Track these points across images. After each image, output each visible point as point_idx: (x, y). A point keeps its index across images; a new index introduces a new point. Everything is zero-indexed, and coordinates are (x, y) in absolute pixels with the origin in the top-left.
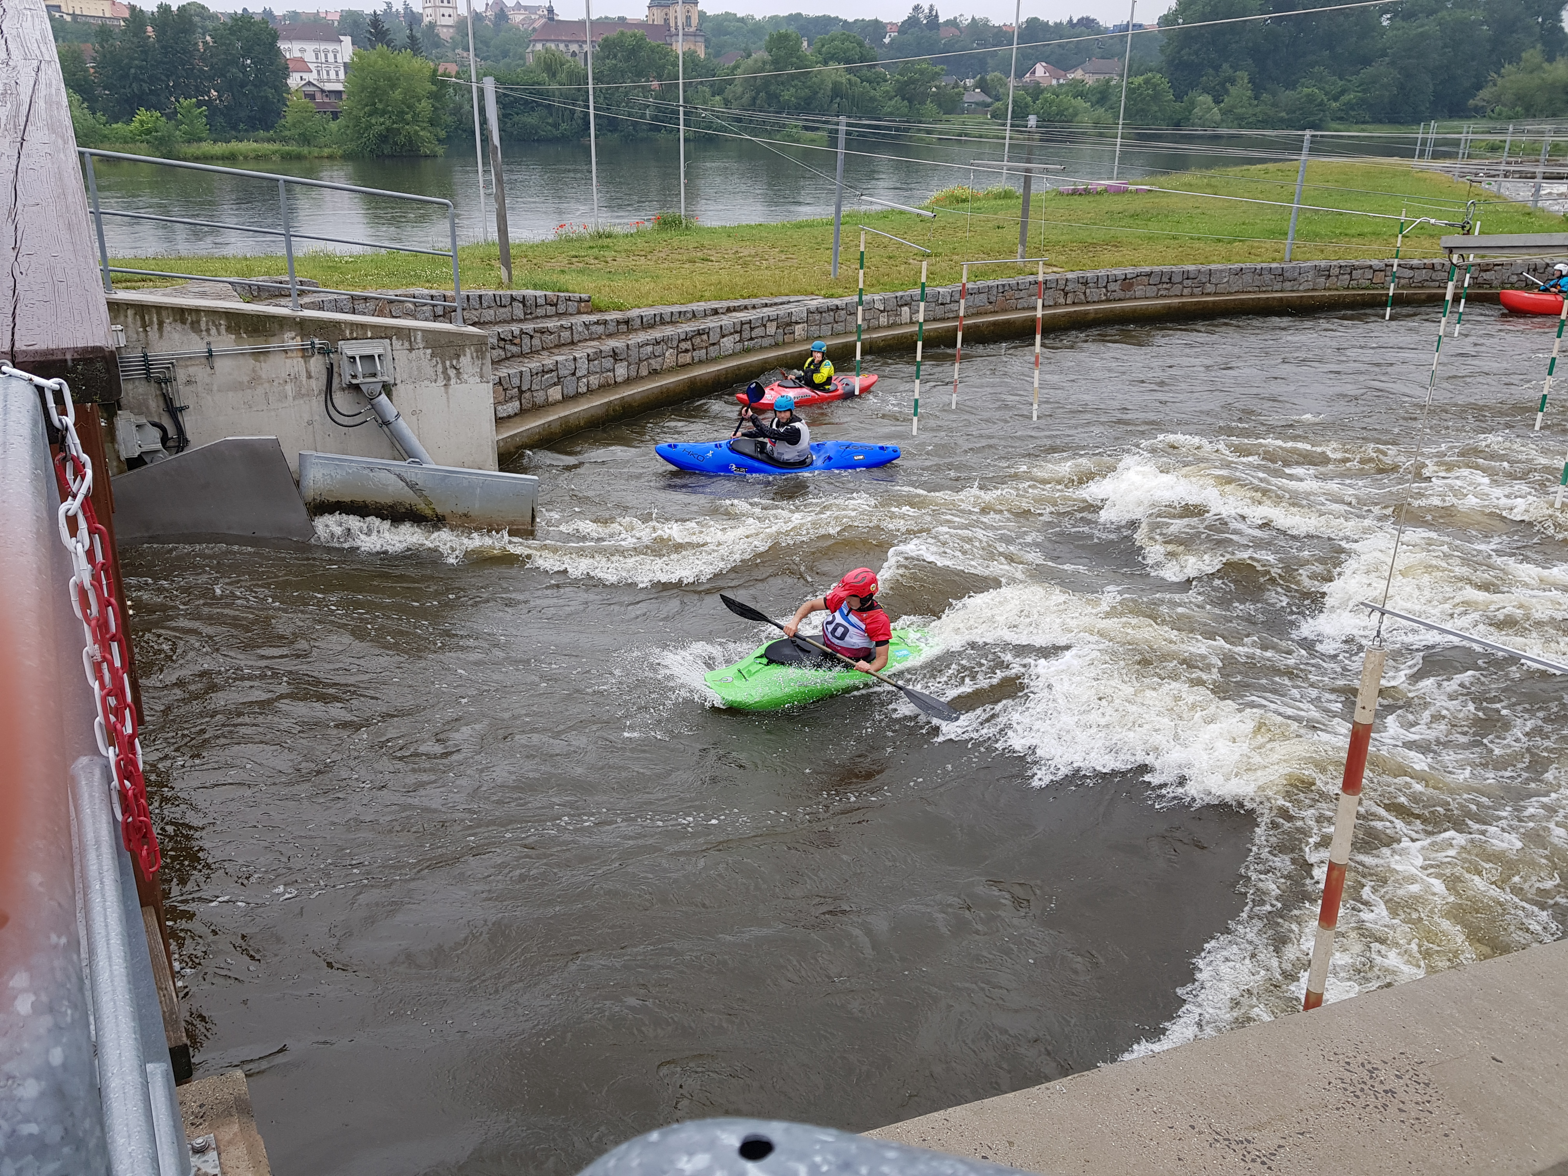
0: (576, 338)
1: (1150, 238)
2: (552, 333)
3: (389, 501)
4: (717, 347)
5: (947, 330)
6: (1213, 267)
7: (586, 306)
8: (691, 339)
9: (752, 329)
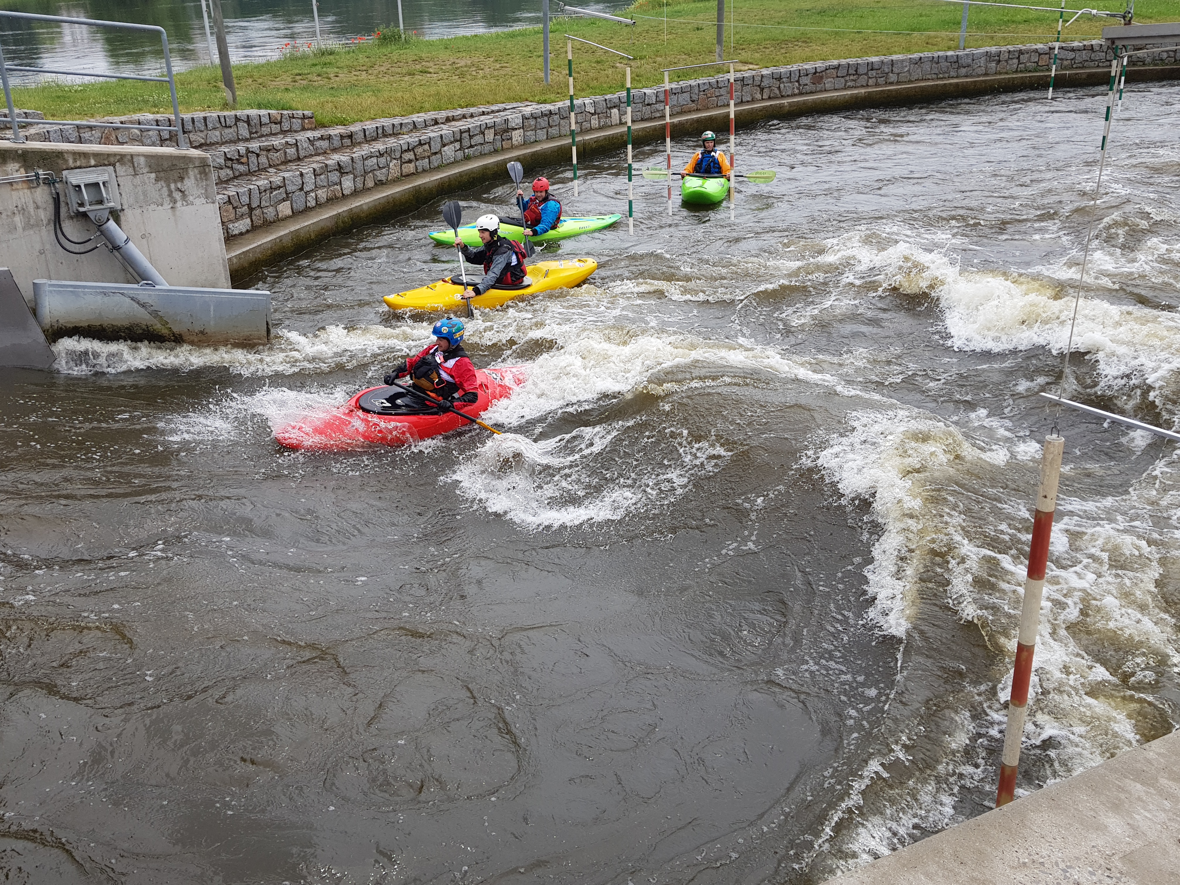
0: (302, 154)
1: (837, 33)
2: (277, 151)
3: (126, 323)
4: (439, 156)
5: (655, 129)
6: (895, 57)
7: (309, 123)
8: (413, 149)
9: (471, 137)
